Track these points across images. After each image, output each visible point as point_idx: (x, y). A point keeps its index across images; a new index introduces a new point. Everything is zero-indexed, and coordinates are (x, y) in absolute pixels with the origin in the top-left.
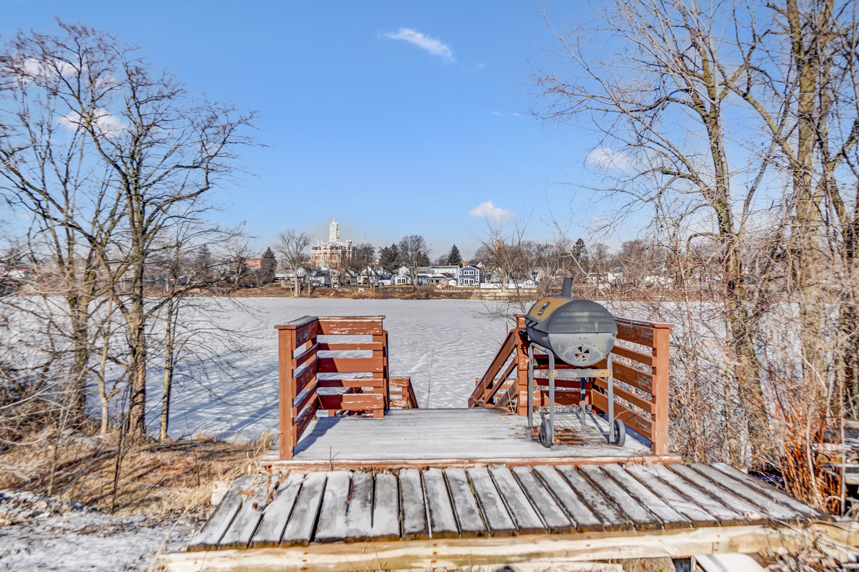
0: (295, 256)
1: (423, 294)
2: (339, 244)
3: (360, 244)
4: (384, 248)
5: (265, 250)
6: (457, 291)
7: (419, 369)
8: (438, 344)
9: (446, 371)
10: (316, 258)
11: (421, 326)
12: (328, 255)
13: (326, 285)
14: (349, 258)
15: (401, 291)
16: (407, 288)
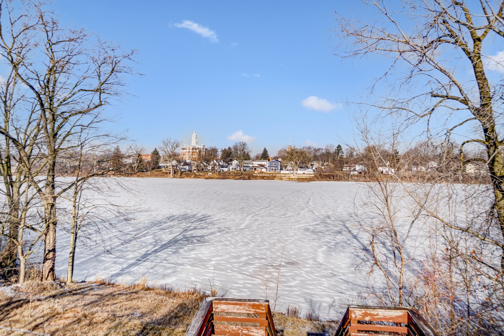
0: (171, 153)
1: (247, 177)
2: (197, 146)
3: (210, 147)
4: (223, 149)
5: (154, 150)
6: (267, 175)
7: (246, 226)
8: (257, 209)
9: (263, 228)
10: (184, 154)
11: (247, 197)
12: (191, 153)
13: (189, 171)
14: (203, 155)
15: (234, 175)
16: (237, 173)
